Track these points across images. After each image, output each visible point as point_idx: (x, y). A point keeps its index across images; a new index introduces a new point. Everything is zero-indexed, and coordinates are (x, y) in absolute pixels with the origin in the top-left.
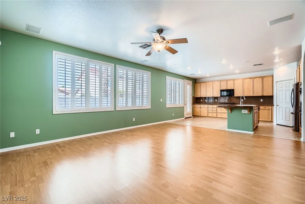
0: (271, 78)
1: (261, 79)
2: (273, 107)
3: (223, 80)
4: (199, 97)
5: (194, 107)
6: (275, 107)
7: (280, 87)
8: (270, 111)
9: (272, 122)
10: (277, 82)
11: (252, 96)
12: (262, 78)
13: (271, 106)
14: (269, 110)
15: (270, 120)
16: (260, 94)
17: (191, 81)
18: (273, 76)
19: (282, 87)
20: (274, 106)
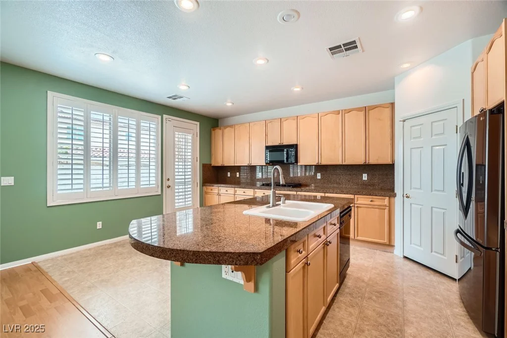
0: (387, 111)
1: (362, 113)
2: (392, 199)
3: (272, 120)
4: (220, 165)
5: (206, 193)
6: (398, 200)
7: (414, 138)
8: (386, 211)
9: (390, 245)
10: (404, 121)
11: (341, 164)
12: (366, 110)
13: (387, 198)
14: (381, 208)
15: (386, 241)
16: (360, 160)
17: (198, 123)
18: (393, 104)
19: (420, 137)
20: (395, 196)
